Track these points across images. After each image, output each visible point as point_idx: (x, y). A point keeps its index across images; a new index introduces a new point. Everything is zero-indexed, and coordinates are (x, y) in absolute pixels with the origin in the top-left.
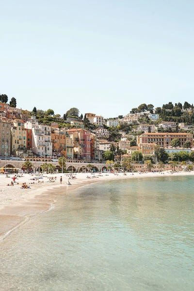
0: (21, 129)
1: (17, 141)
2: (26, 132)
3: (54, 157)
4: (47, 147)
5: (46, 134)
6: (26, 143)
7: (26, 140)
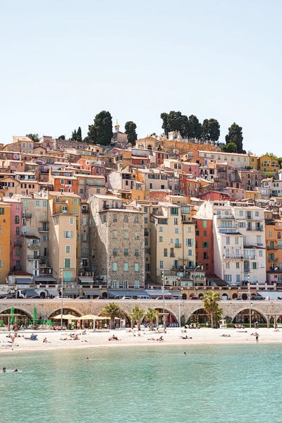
0: (180, 221)
1: (169, 251)
2: (193, 227)
3: (266, 286)
4: (251, 262)
5: (249, 229)
6: (194, 253)
7: (193, 248)
